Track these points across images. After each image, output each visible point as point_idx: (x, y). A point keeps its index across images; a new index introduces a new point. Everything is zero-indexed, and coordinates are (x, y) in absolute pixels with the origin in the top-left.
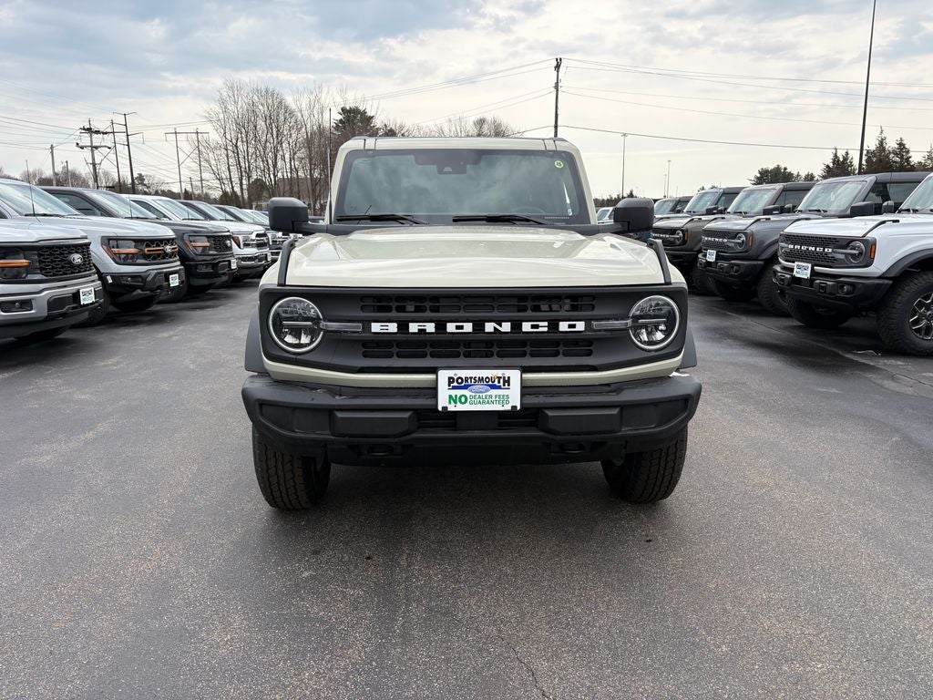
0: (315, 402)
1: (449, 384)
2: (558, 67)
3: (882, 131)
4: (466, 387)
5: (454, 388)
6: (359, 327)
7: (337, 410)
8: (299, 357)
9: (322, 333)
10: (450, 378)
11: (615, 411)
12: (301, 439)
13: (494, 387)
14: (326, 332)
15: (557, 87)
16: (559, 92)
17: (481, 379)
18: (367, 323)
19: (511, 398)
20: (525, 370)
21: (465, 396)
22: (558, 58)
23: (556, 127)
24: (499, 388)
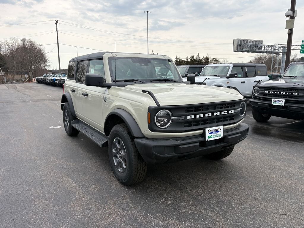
0: (172, 144)
1: (208, 132)
2: (56, 23)
3: (153, 51)
4: (212, 133)
5: (210, 133)
6: (183, 118)
7: (180, 145)
8: (165, 130)
9: (171, 121)
10: (208, 131)
11: (240, 135)
12: (167, 157)
13: (218, 132)
14: (173, 120)
15: (57, 30)
16: (58, 32)
17: (215, 130)
18: (186, 116)
19: (221, 134)
20: (224, 125)
21: (212, 136)
22: (56, 20)
23: (58, 44)
24: (219, 132)
